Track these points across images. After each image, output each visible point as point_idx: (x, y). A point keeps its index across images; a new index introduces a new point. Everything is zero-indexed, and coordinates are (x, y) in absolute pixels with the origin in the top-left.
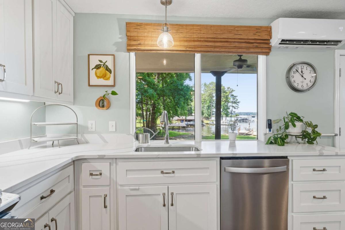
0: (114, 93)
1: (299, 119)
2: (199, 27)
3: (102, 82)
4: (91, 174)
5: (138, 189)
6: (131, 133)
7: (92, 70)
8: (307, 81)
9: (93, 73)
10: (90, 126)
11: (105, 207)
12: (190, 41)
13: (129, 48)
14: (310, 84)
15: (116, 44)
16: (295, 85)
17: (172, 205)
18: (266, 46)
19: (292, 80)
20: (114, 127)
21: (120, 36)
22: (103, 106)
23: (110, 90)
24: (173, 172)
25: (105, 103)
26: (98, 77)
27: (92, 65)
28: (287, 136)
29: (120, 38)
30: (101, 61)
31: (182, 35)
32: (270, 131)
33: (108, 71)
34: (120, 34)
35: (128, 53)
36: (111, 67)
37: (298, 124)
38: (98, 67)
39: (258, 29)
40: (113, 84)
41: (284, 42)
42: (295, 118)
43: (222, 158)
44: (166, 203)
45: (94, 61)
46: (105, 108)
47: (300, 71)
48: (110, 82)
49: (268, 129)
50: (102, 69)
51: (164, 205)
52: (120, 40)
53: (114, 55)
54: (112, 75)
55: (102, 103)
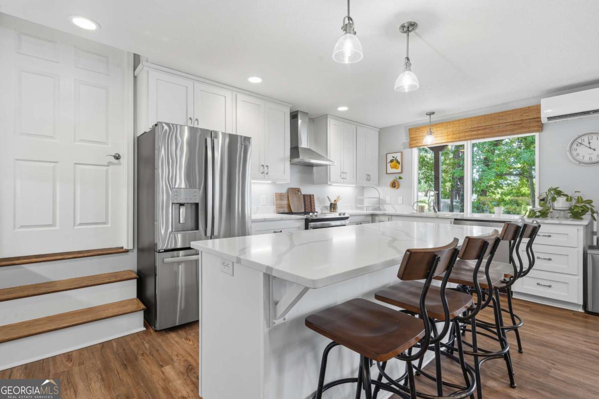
0: (400, 178)
2: (464, 121)
3: (394, 170)
7: (388, 163)
9: (389, 165)
10: (387, 200)
13: (411, 146)
15: (403, 144)
19: (574, 153)
20: (401, 201)
21: (405, 138)
22: (395, 187)
23: (398, 176)
25: (396, 185)
26: (392, 168)
27: (389, 161)
30: (393, 157)
33: (398, 163)
35: (411, 149)
36: (399, 160)
38: (392, 161)
40: (400, 172)
41: (549, 118)
45: (390, 158)
46: (396, 188)
48: (399, 170)
50: (394, 162)
52: (406, 141)
53: (401, 152)
54: (400, 166)
55: (394, 185)
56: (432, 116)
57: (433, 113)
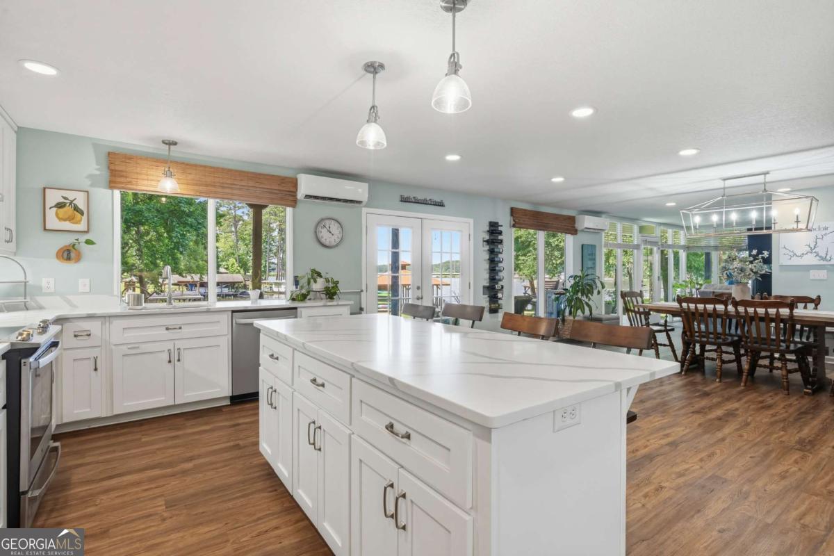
0: (89, 242)
1: (319, 275)
4: (75, 336)
5: (138, 348)
6: (115, 293)
7: (50, 208)
8: (335, 237)
9: (51, 214)
10: (44, 285)
11: (96, 369)
12: (200, 185)
13: (113, 184)
14: (338, 241)
15: (90, 176)
16: (323, 240)
17: (179, 360)
18: (291, 198)
19: (320, 235)
20: (88, 287)
21: (98, 167)
22: (69, 259)
23: (83, 238)
24: (180, 328)
25: (73, 255)
26: (61, 219)
27: (51, 203)
28: (309, 292)
29: (97, 169)
30: (65, 198)
31: (190, 177)
32: (297, 288)
33: (77, 211)
34: (97, 165)
35: (110, 191)
36: (82, 206)
37: (319, 280)
38: (60, 206)
39: (283, 180)
40: (86, 230)
41: (307, 196)
42: (316, 274)
43: (233, 312)
44: (172, 360)
45: (54, 197)
46: (72, 261)
47: (327, 226)
48: (82, 226)
49: (294, 287)
50: (68, 210)
51: (170, 362)
52: (98, 173)
53: (87, 192)
54: (85, 218)
55: (68, 254)
56: (172, 147)
57: (175, 144)
